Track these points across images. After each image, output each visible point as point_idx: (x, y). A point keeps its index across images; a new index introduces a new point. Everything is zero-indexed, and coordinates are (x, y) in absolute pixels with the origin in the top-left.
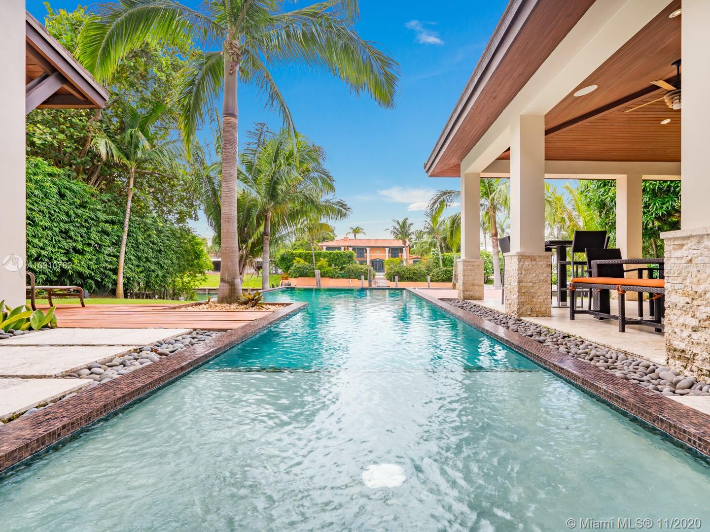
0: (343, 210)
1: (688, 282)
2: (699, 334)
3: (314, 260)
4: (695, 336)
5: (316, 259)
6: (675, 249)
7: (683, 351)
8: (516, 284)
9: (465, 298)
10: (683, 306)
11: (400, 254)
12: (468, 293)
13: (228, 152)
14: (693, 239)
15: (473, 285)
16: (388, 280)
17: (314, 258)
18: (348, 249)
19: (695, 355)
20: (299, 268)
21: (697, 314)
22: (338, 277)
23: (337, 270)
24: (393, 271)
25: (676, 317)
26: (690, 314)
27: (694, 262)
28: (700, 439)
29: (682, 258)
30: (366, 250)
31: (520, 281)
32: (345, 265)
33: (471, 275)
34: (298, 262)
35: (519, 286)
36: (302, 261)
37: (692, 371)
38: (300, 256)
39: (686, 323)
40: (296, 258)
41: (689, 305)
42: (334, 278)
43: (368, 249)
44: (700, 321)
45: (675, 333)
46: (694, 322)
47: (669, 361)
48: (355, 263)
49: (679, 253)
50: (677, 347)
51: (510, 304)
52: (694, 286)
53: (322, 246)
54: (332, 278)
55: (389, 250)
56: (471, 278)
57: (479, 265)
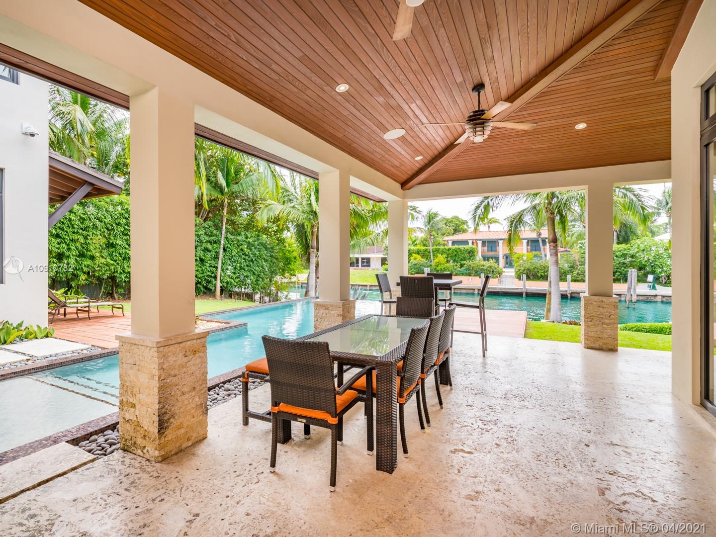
0: (415, 214)
3: (432, 256)
5: (434, 255)
16: (517, 278)
17: (432, 254)
18: (476, 243)
20: (415, 265)
23: (456, 267)
24: (522, 269)
30: (498, 243)
32: (464, 262)
34: (415, 259)
36: (419, 257)
38: (418, 252)
40: (413, 254)
43: (501, 242)
53: (447, 241)
55: (527, 243)
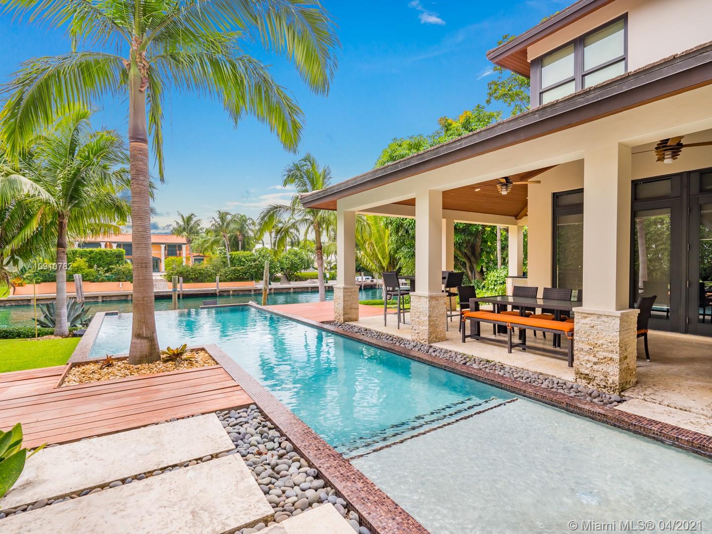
1: (591, 338)
2: (598, 366)
4: (595, 367)
6: (581, 318)
7: (587, 375)
8: (427, 318)
9: (345, 321)
10: (588, 351)
11: (178, 252)
12: (347, 316)
13: (142, 184)
14: (595, 316)
15: (351, 309)
16: (169, 281)
18: (111, 247)
19: (595, 377)
21: (597, 356)
22: (103, 281)
23: (100, 272)
25: (582, 356)
26: (592, 355)
27: (595, 328)
28: (660, 432)
29: (587, 324)
31: (429, 317)
32: (113, 266)
33: (350, 300)
35: (429, 320)
37: (594, 386)
39: (589, 359)
41: (591, 350)
42: (98, 281)
44: (598, 359)
45: (582, 365)
46: (595, 360)
47: (577, 380)
48: (126, 262)
49: (584, 321)
50: (583, 372)
51: (418, 333)
52: (595, 340)
54: (94, 282)
55: (165, 247)
56: (350, 302)
57: (355, 291)
